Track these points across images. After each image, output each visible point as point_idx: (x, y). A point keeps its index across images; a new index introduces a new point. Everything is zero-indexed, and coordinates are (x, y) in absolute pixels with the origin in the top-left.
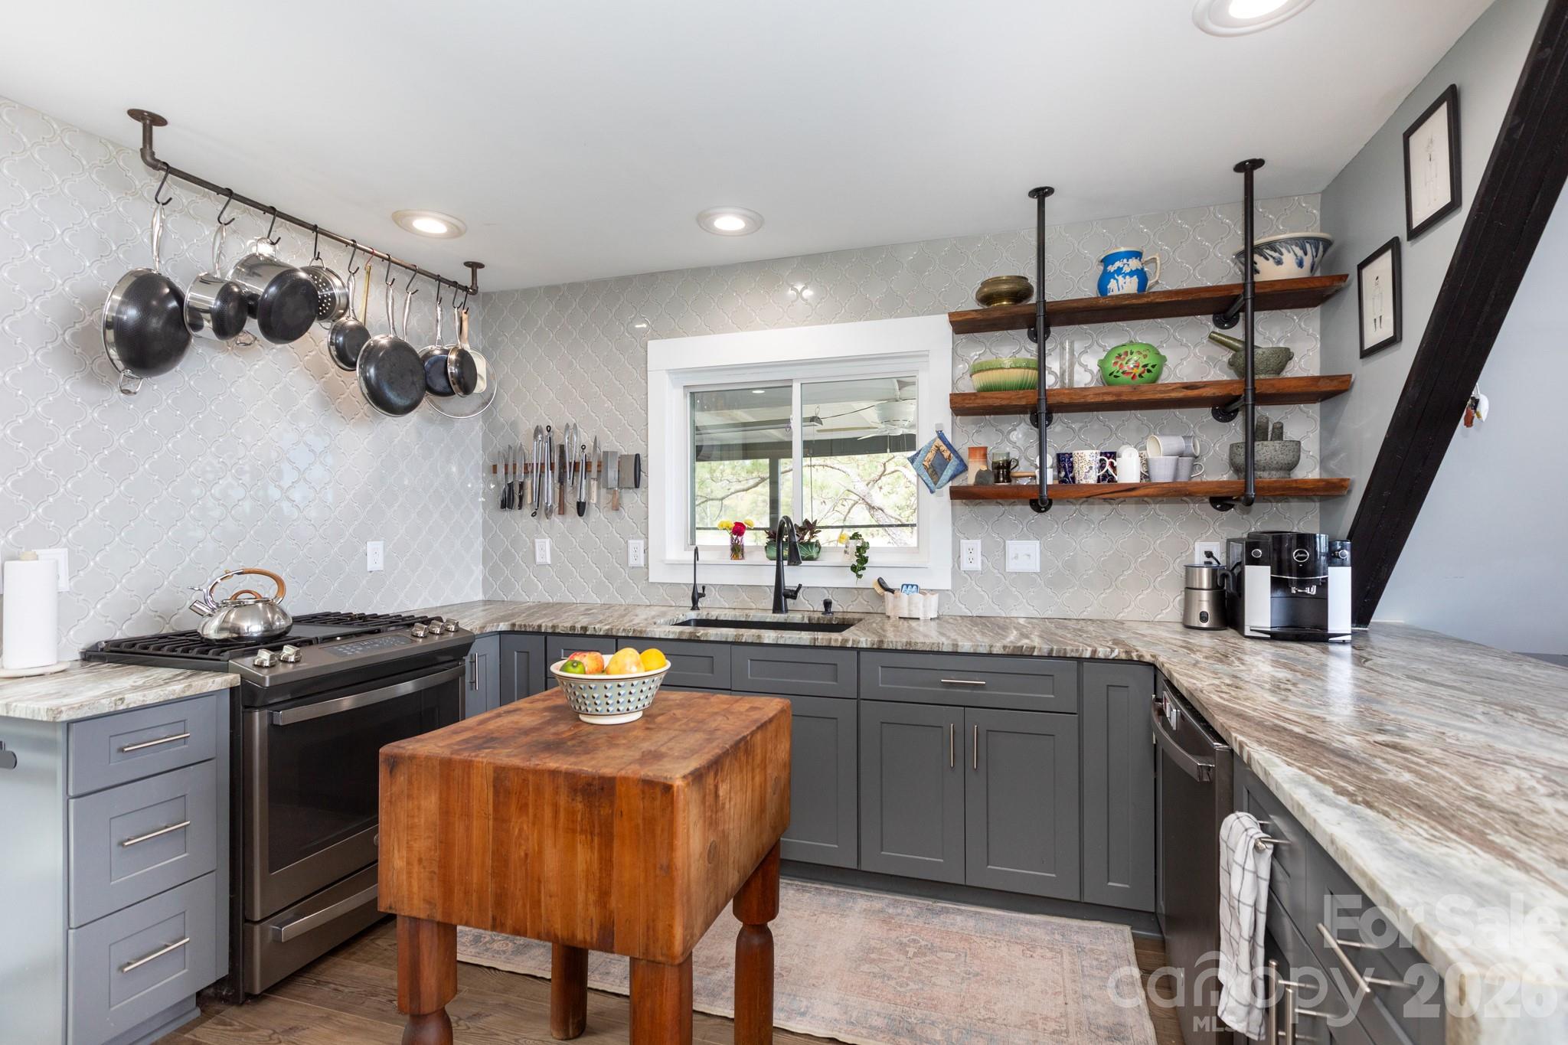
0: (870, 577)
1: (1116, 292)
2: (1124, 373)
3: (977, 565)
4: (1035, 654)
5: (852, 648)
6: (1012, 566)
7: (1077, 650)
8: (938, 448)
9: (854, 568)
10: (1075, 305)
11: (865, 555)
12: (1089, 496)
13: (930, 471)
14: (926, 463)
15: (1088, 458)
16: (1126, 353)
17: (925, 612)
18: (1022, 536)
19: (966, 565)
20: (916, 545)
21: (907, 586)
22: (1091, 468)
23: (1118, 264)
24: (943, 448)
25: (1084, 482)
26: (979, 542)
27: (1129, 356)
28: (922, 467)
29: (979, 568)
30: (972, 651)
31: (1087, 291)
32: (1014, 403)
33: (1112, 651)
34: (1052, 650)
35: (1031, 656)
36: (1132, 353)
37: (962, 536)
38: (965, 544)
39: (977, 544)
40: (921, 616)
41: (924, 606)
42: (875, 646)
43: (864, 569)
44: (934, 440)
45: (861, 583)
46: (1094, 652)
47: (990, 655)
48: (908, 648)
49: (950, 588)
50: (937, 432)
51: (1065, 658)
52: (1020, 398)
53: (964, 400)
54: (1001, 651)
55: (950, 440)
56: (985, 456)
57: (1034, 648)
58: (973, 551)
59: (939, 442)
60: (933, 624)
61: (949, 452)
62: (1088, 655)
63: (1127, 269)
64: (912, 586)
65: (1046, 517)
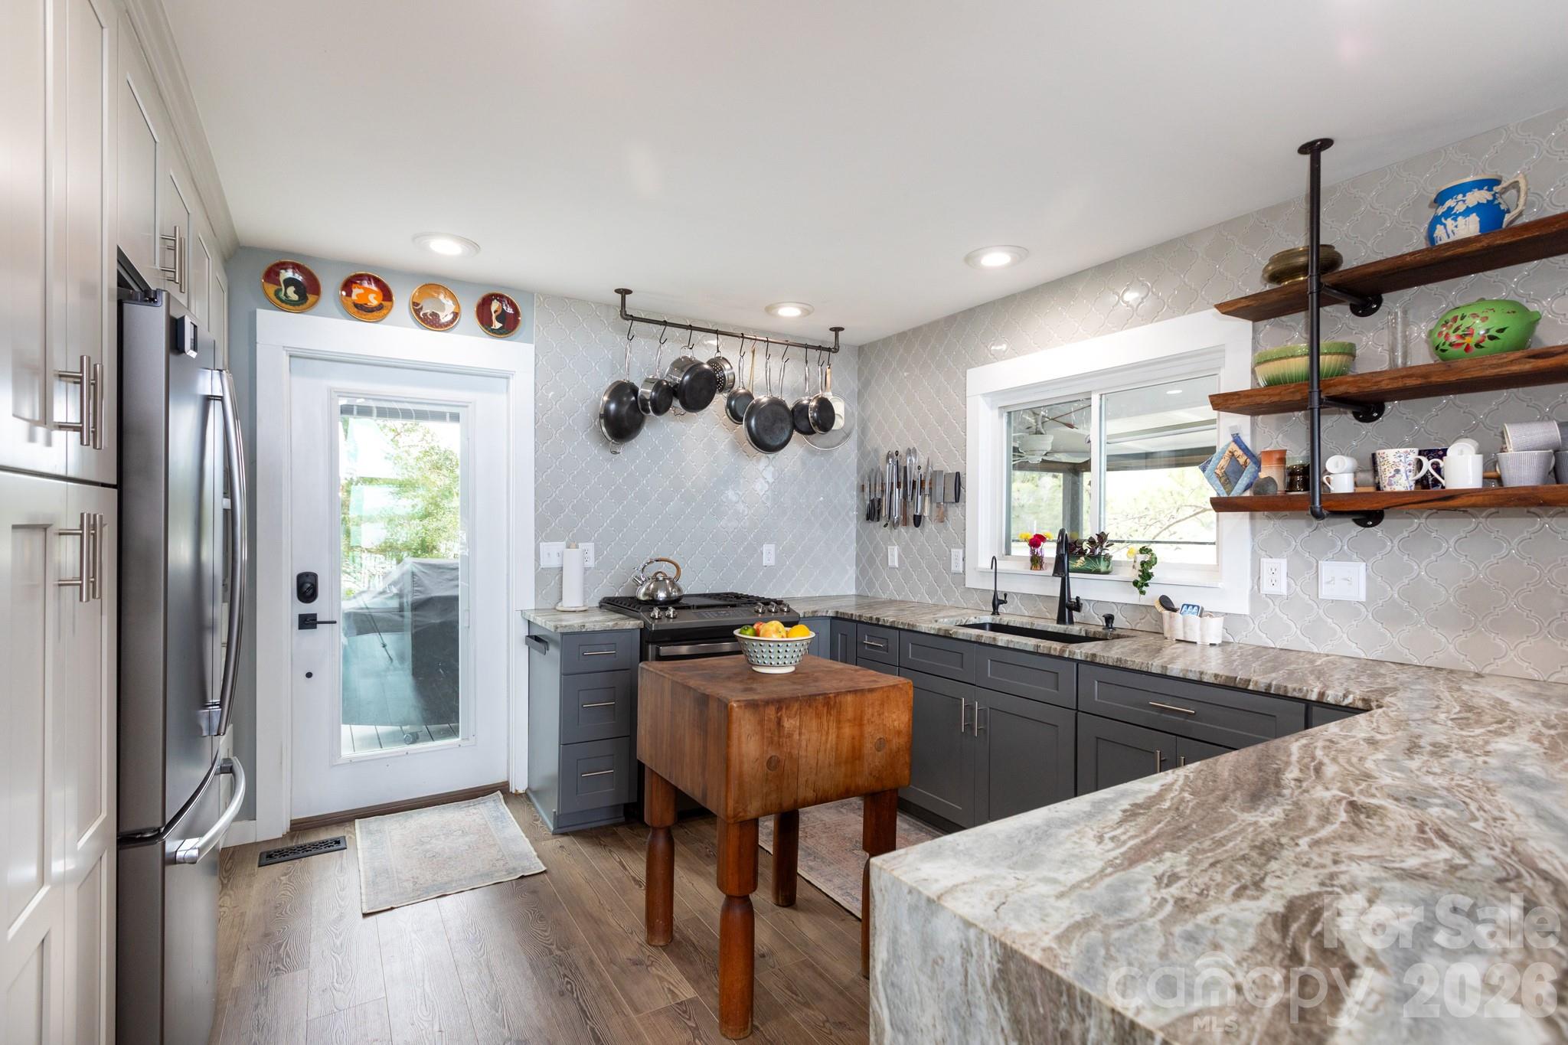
0: (1153, 593)
1: (1445, 240)
2: (1451, 345)
3: (1282, 588)
4: (1251, 687)
5: (1068, 659)
6: (1326, 592)
7: (1300, 690)
8: (1232, 454)
9: (1135, 583)
10: (1372, 269)
11: (1150, 571)
12: (1401, 503)
13: (1223, 480)
14: (1218, 471)
15: (1391, 459)
16: (1455, 319)
17: (1202, 636)
18: (1341, 556)
19: (1266, 588)
20: (1215, 563)
21: (1188, 606)
22: (1397, 471)
23: (1450, 203)
24: (1239, 452)
25: (1388, 489)
26: (1283, 562)
27: (1459, 322)
28: (1214, 476)
29: (1284, 591)
30: (1181, 675)
31: (1412, 242)
32: (1287, 399)
33: (1345, 696)
34: (1270, 686)
35: (1245, 690)
36: (1463, 318)
37: (1264, 553)
38: (1267, 563)
39: (1282, 564)
41: (1201, 630)
43: (1147, 585)
44: (1228, 445)
45: (1144, 600)
46: (1322, 694)
47: (1200, 682)
48: (1118, 664)
49: (1247, 613)
50: (1233, 435)
51: (1285, 697)
52: (1293, 392)
54: (1212, 680)
55: (1249, 446)
56: (1282, 460)
57: (1250, 681)
58: (1277, 573)
59: (1234, 447)
60: (1213, 651)
61: (1245, 457)
62: (1314, 697)
63: (1461, 208)
64: (1194, 606)
65: (1377, 531)
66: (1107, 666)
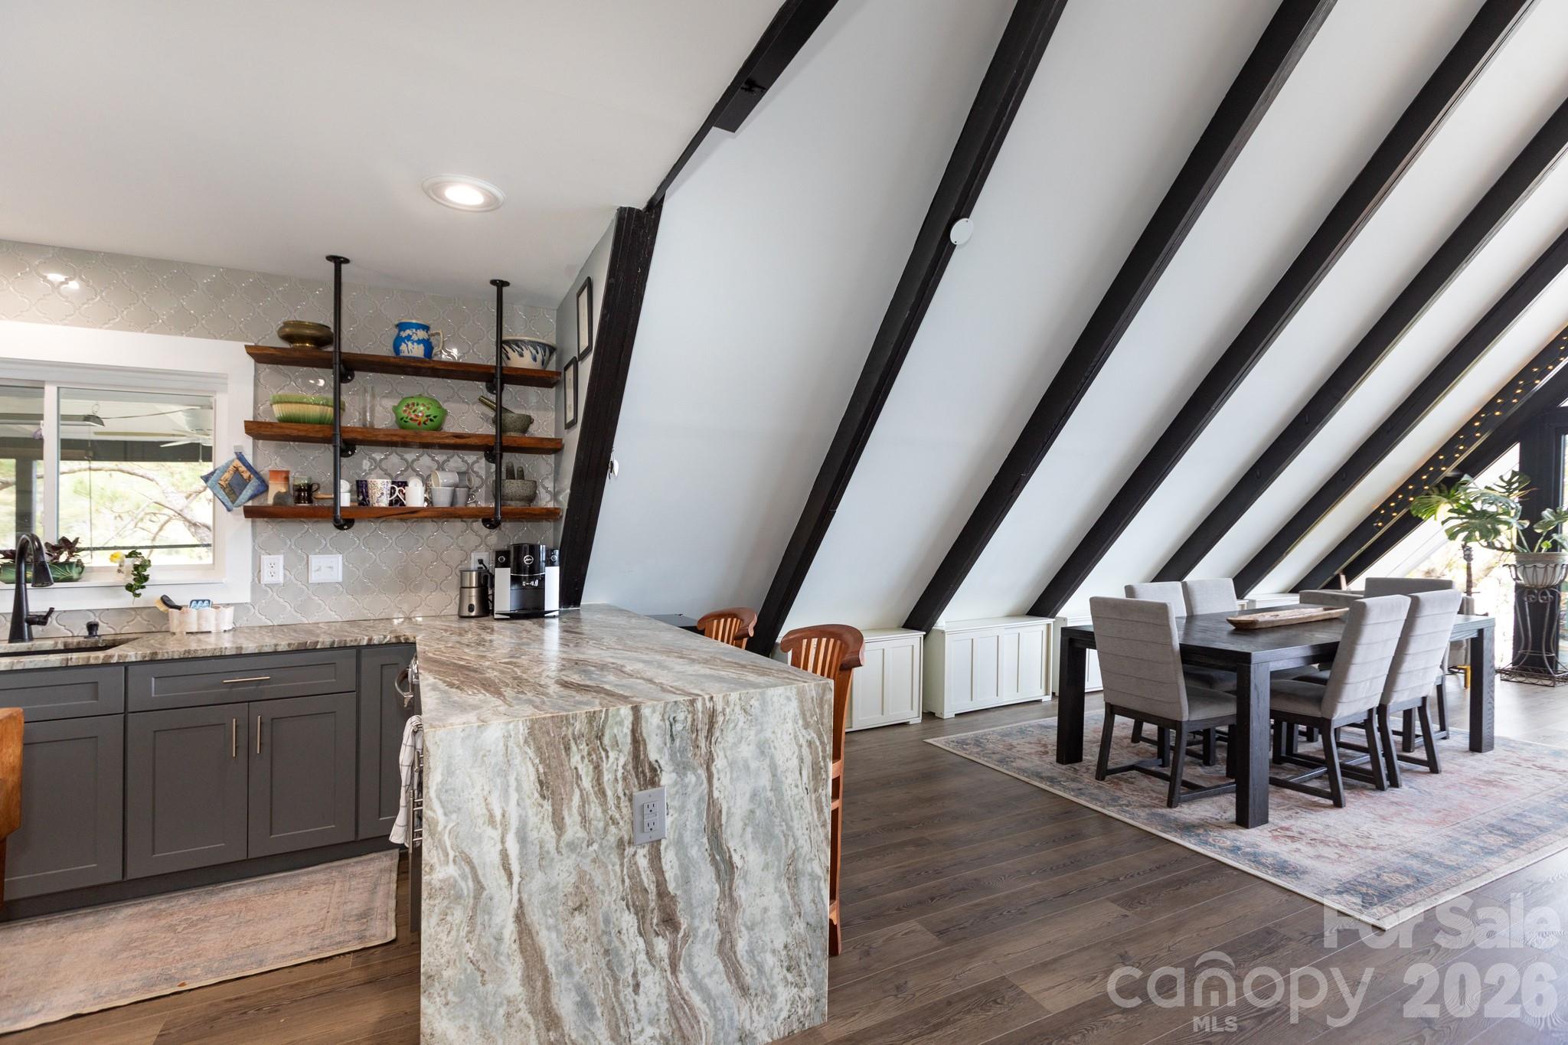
0: (150, 595)
1: (406, 354)
2: (411, 419)
3: (279, 578)
4: (318, 647)
5: (118, 664)
6: (314, 577)
7: (356, 640)
8: (237, 469)
9: (129, 587)
10: (371, 359)
11: (145, 573)
12: (381, 515)
13: (227, 490)
14: (222, 483)
15: (380, 486)
16: (413, 404)
17: (217, 625)
18: (324, 551)
19: (266, 578)
20: (211, 562)
21: (197, 601)
22: (382, 494)
23: (408, 332)
24: (243, 468)
25: (376, 505)
26: (281, 557)
27: (415, 407)
28: (218, 486)
29: (281, 580)
30: (257, 651)
31: (385, 350)
32: (312, 435)
33: (385, 637)
34: (334, 642)
35: (315, 650)
36: (418, 405)
37: (263, 552)
38: (266, 559)
39: (279, 560)
40: (213, 629)
41: (216, 620)
42: (147, 659)
43: (143, 587)
44: (233, 461)
45: (138, 602)
46: (370, 640)
47: (275, 653)
48: (186, 655)
49: (249, 601)
50: (236, 453)
51: (345, 647)
52: (318, 431)
53: (260, 427)
54: (286, 649)
55: (250, 461)
56: (287, 479)
57: (318, 642)
58: (275, 568)
59: (238, 463)
60: (226, 635)
61: (248, 473)
62: (365, 643)
63: (415, 338)
64: (203, 601)
65: (349, 534)
66: (173, 660)
